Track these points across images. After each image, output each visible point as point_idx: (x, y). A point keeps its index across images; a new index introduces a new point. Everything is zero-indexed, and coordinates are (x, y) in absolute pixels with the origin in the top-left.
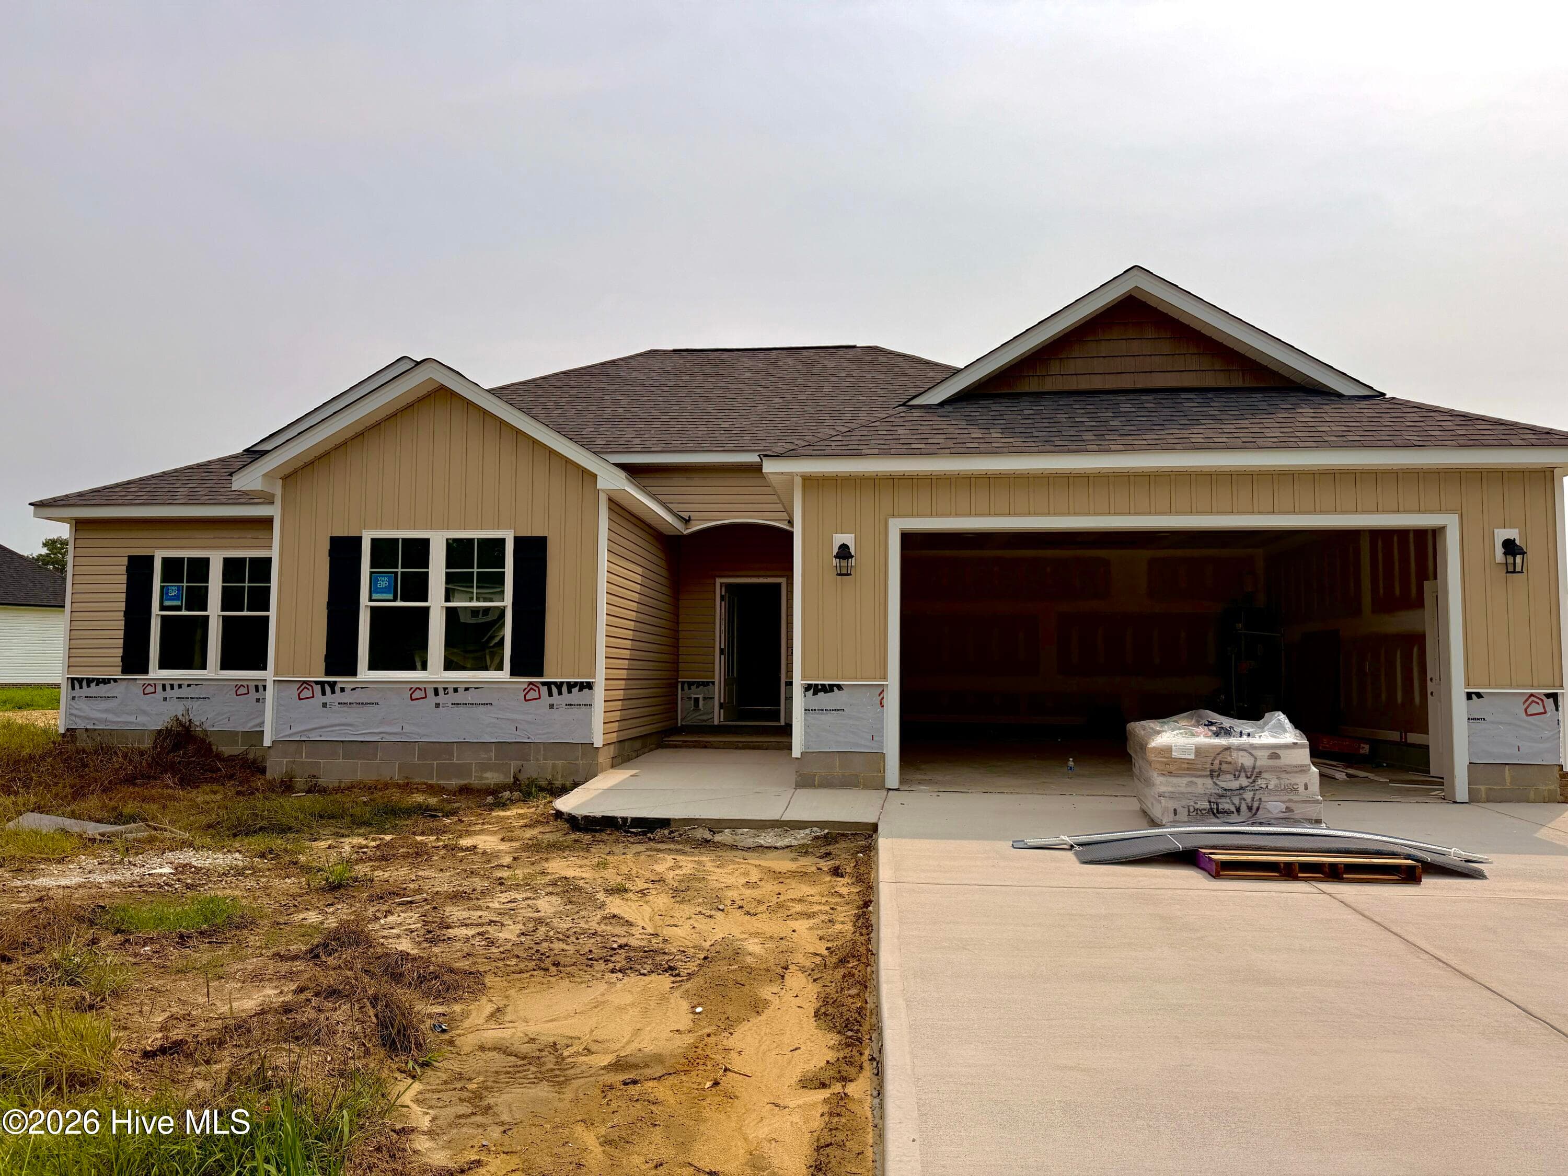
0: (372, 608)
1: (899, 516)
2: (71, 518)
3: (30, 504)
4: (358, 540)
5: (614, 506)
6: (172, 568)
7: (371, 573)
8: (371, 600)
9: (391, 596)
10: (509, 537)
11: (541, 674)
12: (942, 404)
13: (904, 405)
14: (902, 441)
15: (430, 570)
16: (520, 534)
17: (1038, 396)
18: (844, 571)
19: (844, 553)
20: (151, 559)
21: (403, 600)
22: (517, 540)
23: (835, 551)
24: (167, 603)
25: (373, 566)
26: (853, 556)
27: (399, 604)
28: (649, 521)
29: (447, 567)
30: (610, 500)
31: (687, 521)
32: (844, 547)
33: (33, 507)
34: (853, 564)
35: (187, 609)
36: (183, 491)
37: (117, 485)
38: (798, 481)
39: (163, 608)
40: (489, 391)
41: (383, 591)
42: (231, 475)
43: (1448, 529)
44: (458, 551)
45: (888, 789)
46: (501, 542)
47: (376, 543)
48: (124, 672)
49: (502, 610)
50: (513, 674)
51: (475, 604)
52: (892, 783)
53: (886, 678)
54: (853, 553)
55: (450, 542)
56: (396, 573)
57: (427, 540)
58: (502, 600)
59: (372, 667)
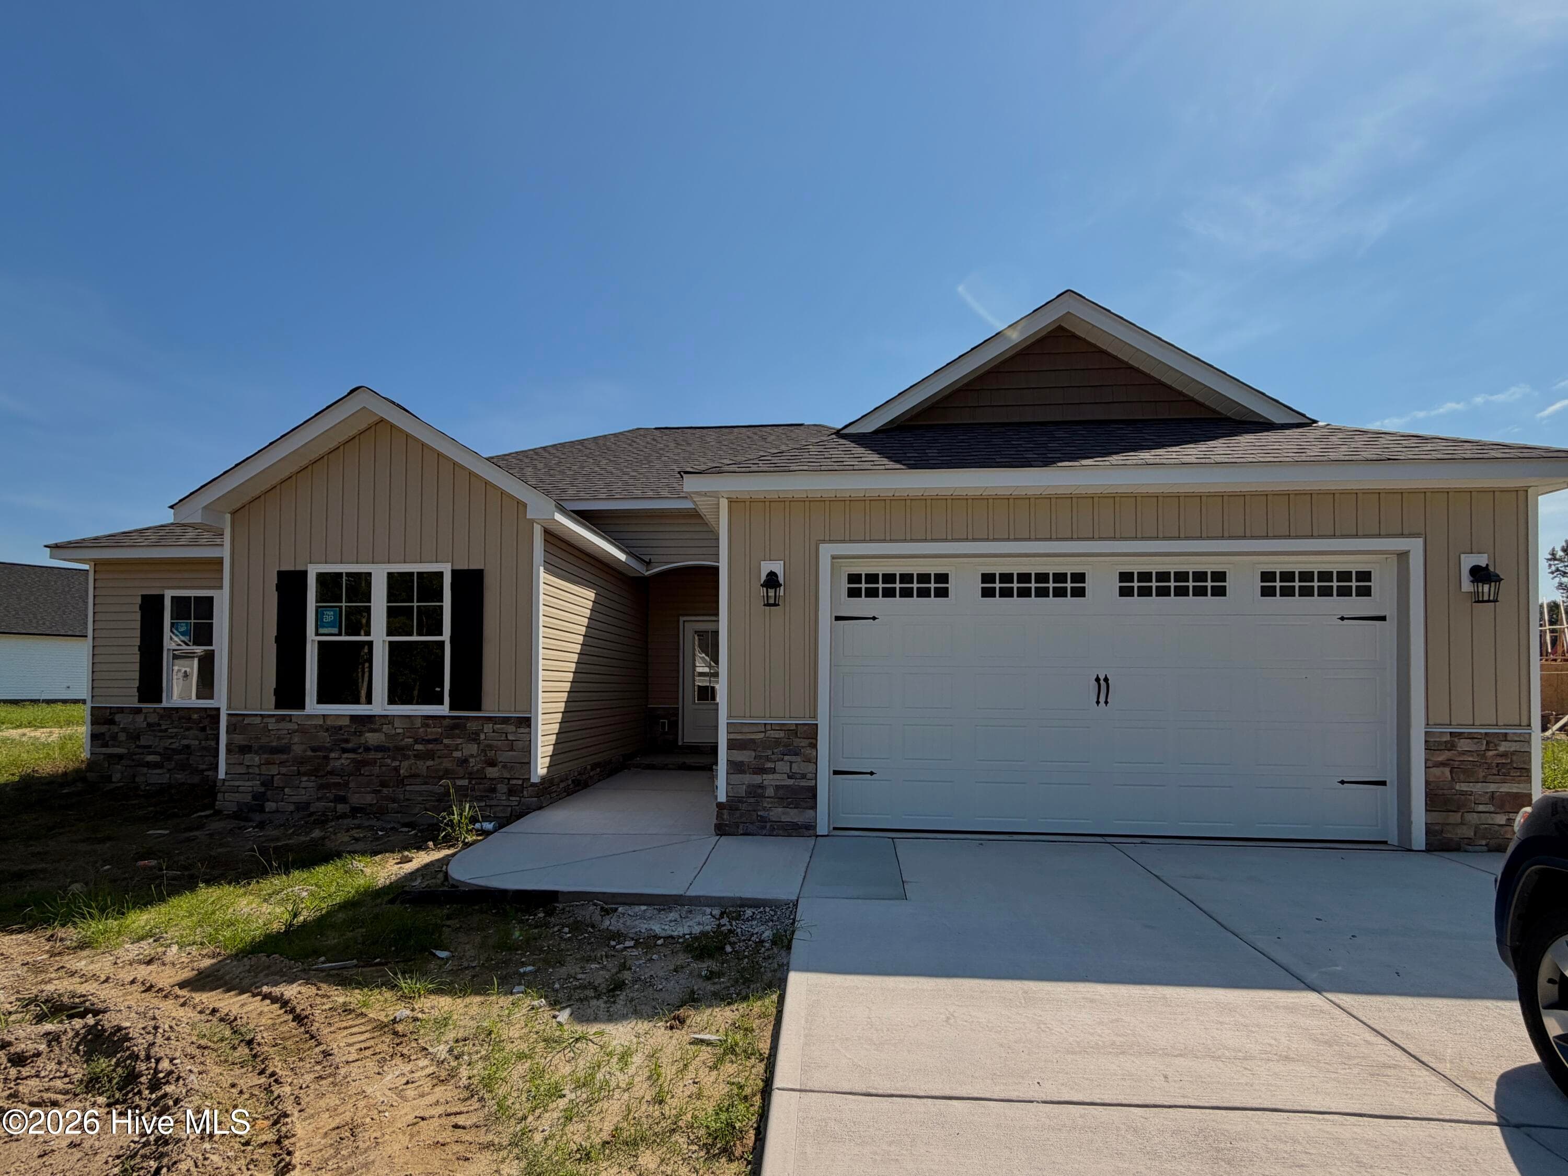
0: (320, 643)
1: (830, 541)
2: (91, 560)
3: (46, 546)
4: (304, 574)
5: (550, 538)
6: (179, 607)
7: (317, 607)
8: (317, 634)
9: (336, 631)
10: (446, 569)
11: (479, 709)
12: (875, 433)
13: (837, 433)
14: (833, 460)
15: (372, 604)
16: (458, 567)
18: (772, 601)
19: (772, 581)
20: (162, 597)
21: (347, 634)
22: (454, 573)
23: (763, 577)
24: (176, 639)
25: (318, 600)
26: (781, 585)
27: (344, 638)
29: (388, 601)
30: (547, 532)
31: (648, 564)
32: (772, 575)
33: (49, 549)
34: (782, 594)
35: (196, 644)
36: (190, 535)
38: (724, 504)
39: (172, 643)
41: (329, 625)
43: (1411, 553)
44: (398, 584)
45: (817, 836)
46: (440, 575)
47: (321, 577)
48: (140, 701)
49: (442, 643)
50: (452, 708)
51: (415, 638)
52: (822, 829)
53: (815, 717)
54: (781, 580)
55: (390, 575)
56: (341, 607)
57: (370, 574)
58: (441, 634)
59: (321, 700)
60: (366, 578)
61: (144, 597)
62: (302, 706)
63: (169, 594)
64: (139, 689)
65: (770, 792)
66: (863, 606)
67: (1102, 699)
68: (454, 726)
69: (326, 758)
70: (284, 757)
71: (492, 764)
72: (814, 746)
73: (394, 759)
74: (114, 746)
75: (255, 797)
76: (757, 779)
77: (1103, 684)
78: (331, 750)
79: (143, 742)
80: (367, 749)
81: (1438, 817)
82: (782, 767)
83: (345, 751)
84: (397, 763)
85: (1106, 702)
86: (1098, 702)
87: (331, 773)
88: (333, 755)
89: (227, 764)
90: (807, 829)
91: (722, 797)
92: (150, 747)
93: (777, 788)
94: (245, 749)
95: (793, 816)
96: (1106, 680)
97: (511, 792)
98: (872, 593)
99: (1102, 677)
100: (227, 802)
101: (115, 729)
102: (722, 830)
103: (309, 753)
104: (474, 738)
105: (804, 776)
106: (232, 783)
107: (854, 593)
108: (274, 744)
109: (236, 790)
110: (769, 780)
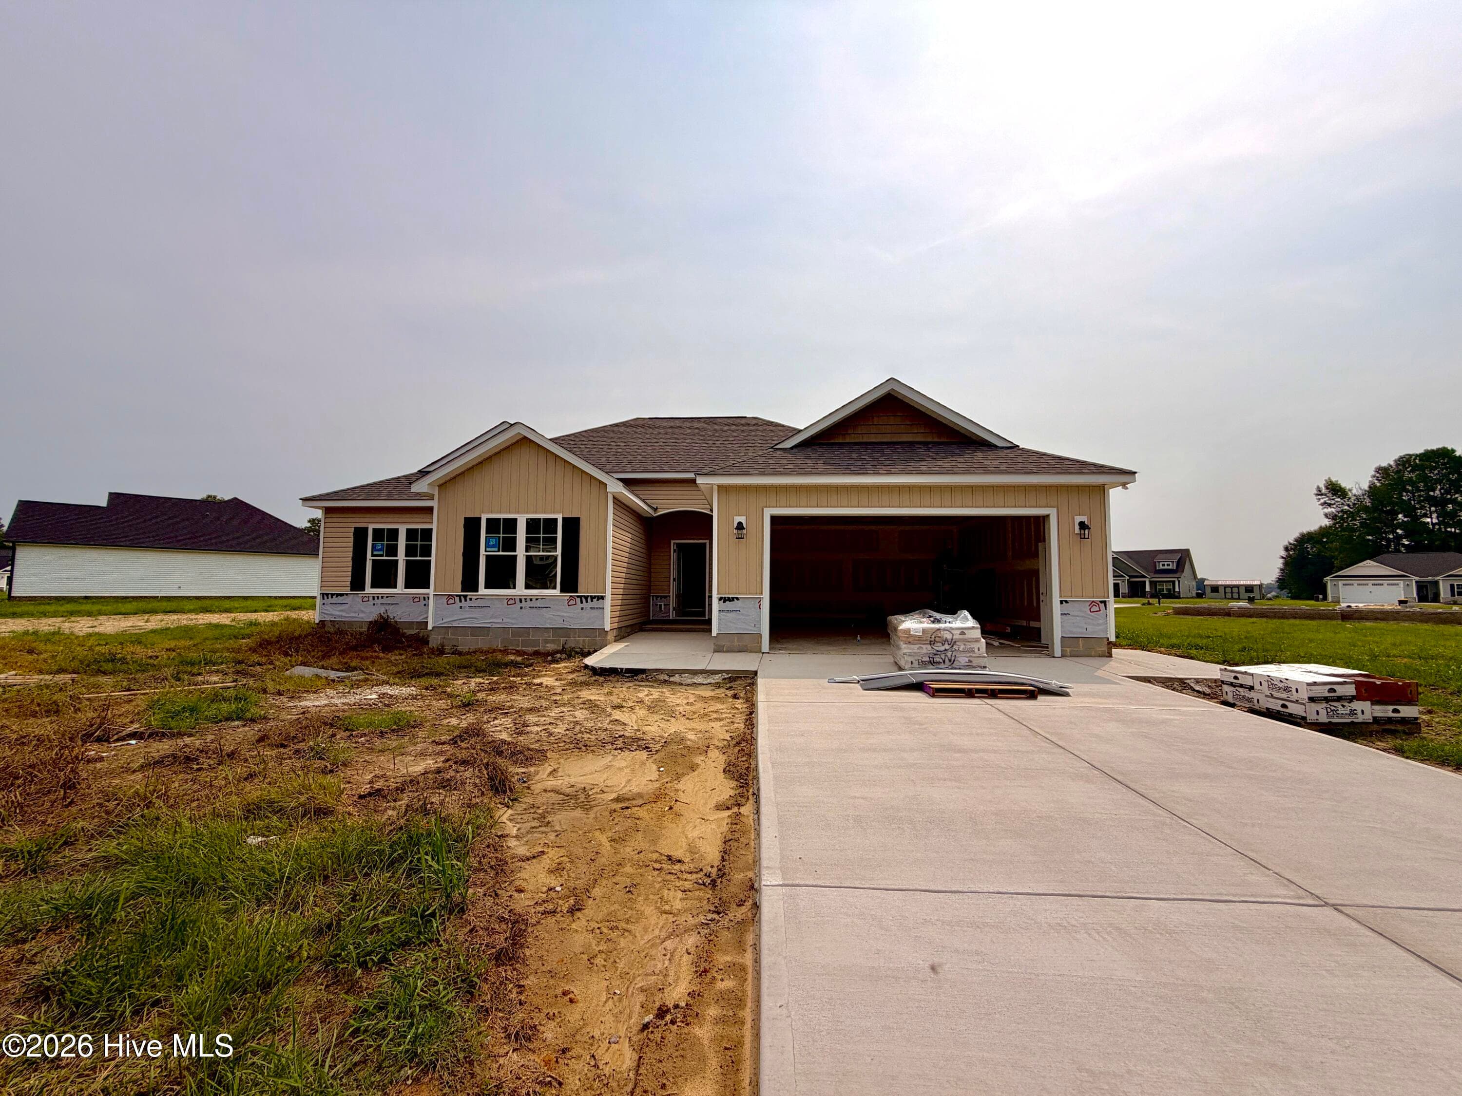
0: (487, 556)
1: (769, 507)
2: (323, 507)
3: (301, 499)
4: (480, 519)
5: (616, 501)
6: (378, 534)
7: (486, 537)
8: (486, 551)
9: (496, 549)
10: (560, 517)
11: (576, 592)
12: (792, 448)
13: (772, 448)
14: (771, 467)
15: (517, 535)
16: (565, 516)
17: (841, 445)
18: (740, 536)
19: (740, 526)
20: (367, 529)
21: (503, 551)
22: (564, 519)
23: (735, 525)
24: (375, 553)
25: (487, 533)
26: (744, 529)
27: (501, 553)
28: (635, 509)
29: (527, 534)
30: (614, 498)
31: (655, 510)
32: (740, 524)
34: (745, 533)
35: (386, 556)
36: (385, 493)
37: (348, 489)
38: (716, 488)
39: (373, 555)
40: (550, 440)
41: (493, 546)
42: (410, 484)
43: (1051, 516)
44: (533, 525)
45: (762, 652)
46: (556, 520)
47: (489, 521)
48: (352, 590)
49: (556, 556)
50: (561, 591)
51: (541, 553)
52: (764, 649)
53: (761, 594)
54: (745, 526)
55: (528, 520)
56: (499, 537)
57: (516, 519)
58: (556, 551)
59: (487, 587)
60: (515, 521)
61: (356, 529)
62: (477, 591)
63: (371, 528)
64: (351, 583)
68: (563, 601)
79: (353, 613)
90: (757, 649)
91: (714, 634)
92: (357, 617)
93: (743, 629)
105: (756, 622)
109: (438, 636)
110: (739, 625)
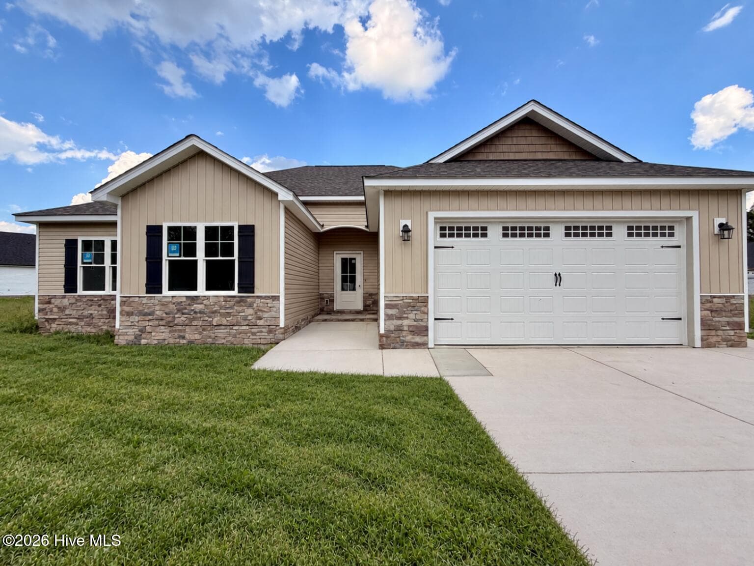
0: (170, 261)
1: (433, 211)
2: (37, 222)
4: (161, 227)
5: (287, 211)
6: (87, 245)
7: (168, 244)
8: (168, 256)
9: (178, 255)
10: (236, 225)
11: (253, 292)
15: (197, 242)
16: (241, 224)
18: (406, 239)
19: (406, 229)
20: (76, 241)
21: (185, 256)
22: (240, 227)
23: (401, 229)
24: (85, 261)
25: (169, 240)
26: (410, 231)
27: (182, 258)
28: (306, 224)
29: (206, 240)
30: (286, 208)
31: (322, 226)
32: (406, 226)
33: (14, 216)
34: (411, 235)
35: (95, 263)
36: (91, 209)
38: (382, 190)
39: (83, 263)
41: (174, 252)
43: (693, 218)
44: (211, 232)
45: (428, 348)
46: (232, 228)
47: (170, 229)
48: (65, 292)
49: (233, 261)
50: (239, 292)
51: (220, 258)
52: (431, 345)
53: (427, 293)
54: (410, 229)
55: (207, 228)
56: (180, 244)
57: (196, 227)
58: (233, 256)
59: (170, 289)
60: (194, 228)
61: (67, 241)
62: (161, 292)
63: (80, 240)
64: (65, 286)
65: (406, 328)
66: (447, 241)
67: (558, 284)
68: (240, 301)
69: (174, 318)
70: (150, 317)
71: (260, 318)
72: (426, 306)
73: (210, 317)
74: (51, 315)
75: (136, 338)
76: (399, 322)
77: (558, 278)
78: (176, 314)
79: (67, 312)
80: (195, 312)
81: (705, 333)
82: (412, 316)
83: (183, 314)
84: (211, 319)
85: (560, 285)
86: (556, 285)
87: (176, 325)
88: (176, 316)
89: (120, 321)
90: (424, 345)
91: (382, 331)
92: (71, 315)
93: (409, 326)
94: (129, 314)
95: (418, 339)
96: (559, 275)
97: (270, 332)
98: (451, 235)
99: (558, 274)
100: (120, 340)
101: (51, 306)
102: (382, 347)
103: (164, 315)
104: (250, 306)
105: (422, 320)
106: (124, 331)
107: (443, 236)
108: (146, 311)
109: (126, 334)
110: (406, 322)
